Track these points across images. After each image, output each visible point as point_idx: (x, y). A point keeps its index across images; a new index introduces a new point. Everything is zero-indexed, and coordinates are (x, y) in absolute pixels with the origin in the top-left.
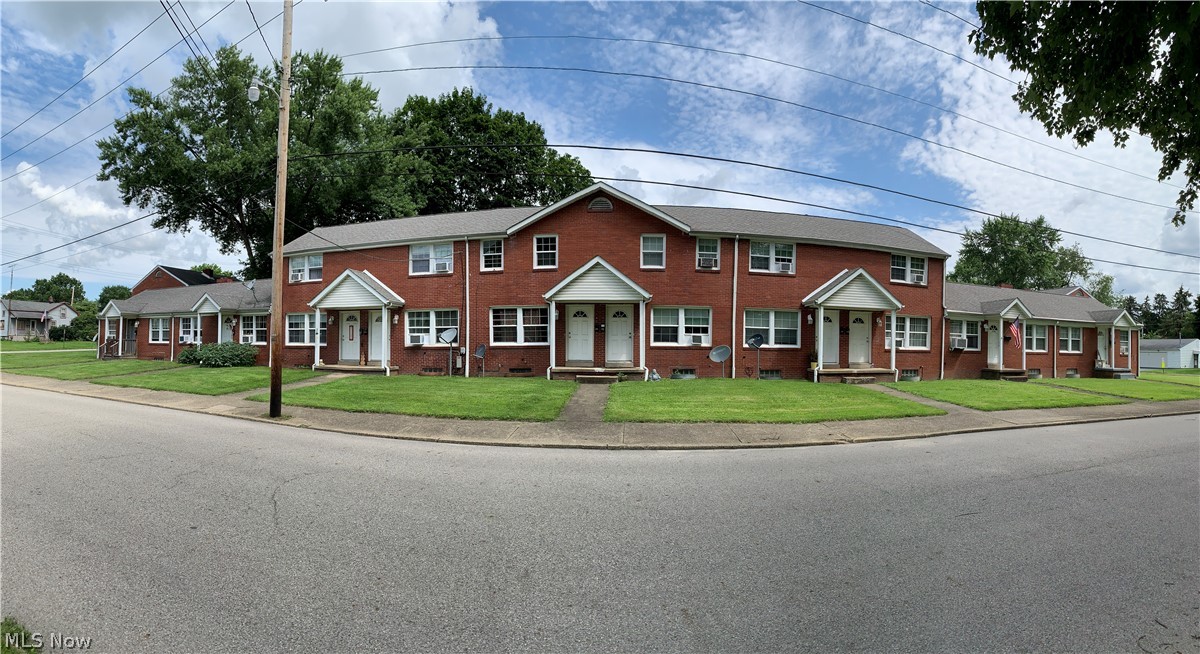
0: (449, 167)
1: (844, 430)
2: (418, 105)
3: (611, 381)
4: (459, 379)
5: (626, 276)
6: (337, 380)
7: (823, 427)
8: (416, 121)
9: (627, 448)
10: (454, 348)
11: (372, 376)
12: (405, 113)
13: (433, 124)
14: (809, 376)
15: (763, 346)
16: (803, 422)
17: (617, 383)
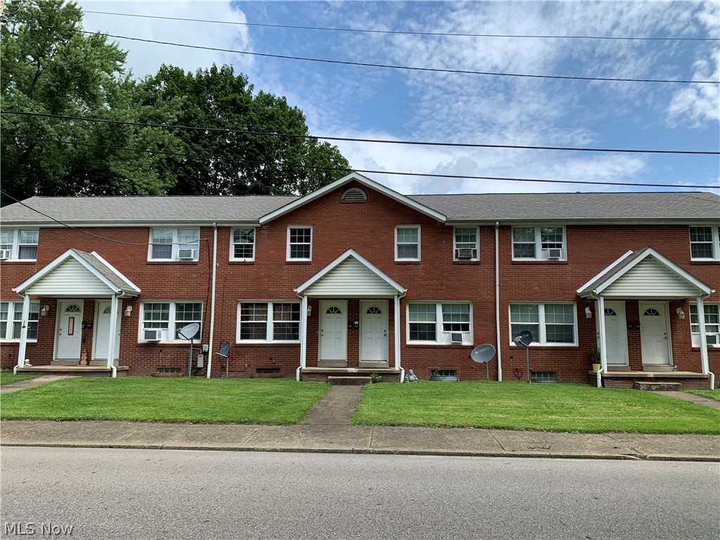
0: (203, 147)
1: (634, 444)
2: (172, 76)
3: (365, 382)
4: (199, 380)
5: (380, 269)
6: (46, 385)
7: (607, 439)
8: (169, 94)
9: (374, 453)
10: (195, 346)
11: (94, 378)
12: (157, 82)
13: (188, 100)
14: (590, 380)
15: (532, 344)
16: (581, 432)
17: (370, 385)
